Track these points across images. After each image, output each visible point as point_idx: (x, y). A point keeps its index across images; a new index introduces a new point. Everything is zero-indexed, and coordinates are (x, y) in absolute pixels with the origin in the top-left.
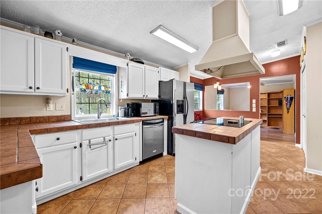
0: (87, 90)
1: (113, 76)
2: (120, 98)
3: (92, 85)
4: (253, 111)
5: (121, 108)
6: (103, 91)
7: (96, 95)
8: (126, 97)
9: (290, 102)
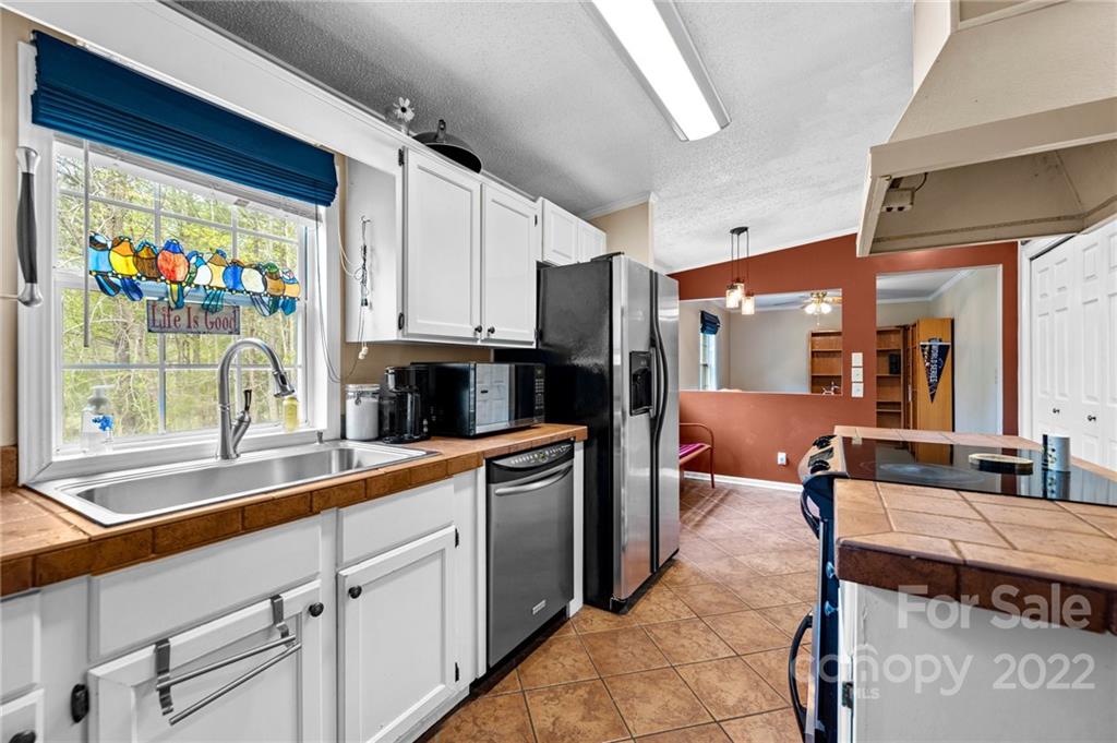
0: (144, 284)
1: (317, 218)
2: (353, 338)
3: (181, 259)
4: (853, 395)
5: (360, 394)
6: (255, 299)
7: (212, 318)
8: (391, 334)
9: (938, 364)
